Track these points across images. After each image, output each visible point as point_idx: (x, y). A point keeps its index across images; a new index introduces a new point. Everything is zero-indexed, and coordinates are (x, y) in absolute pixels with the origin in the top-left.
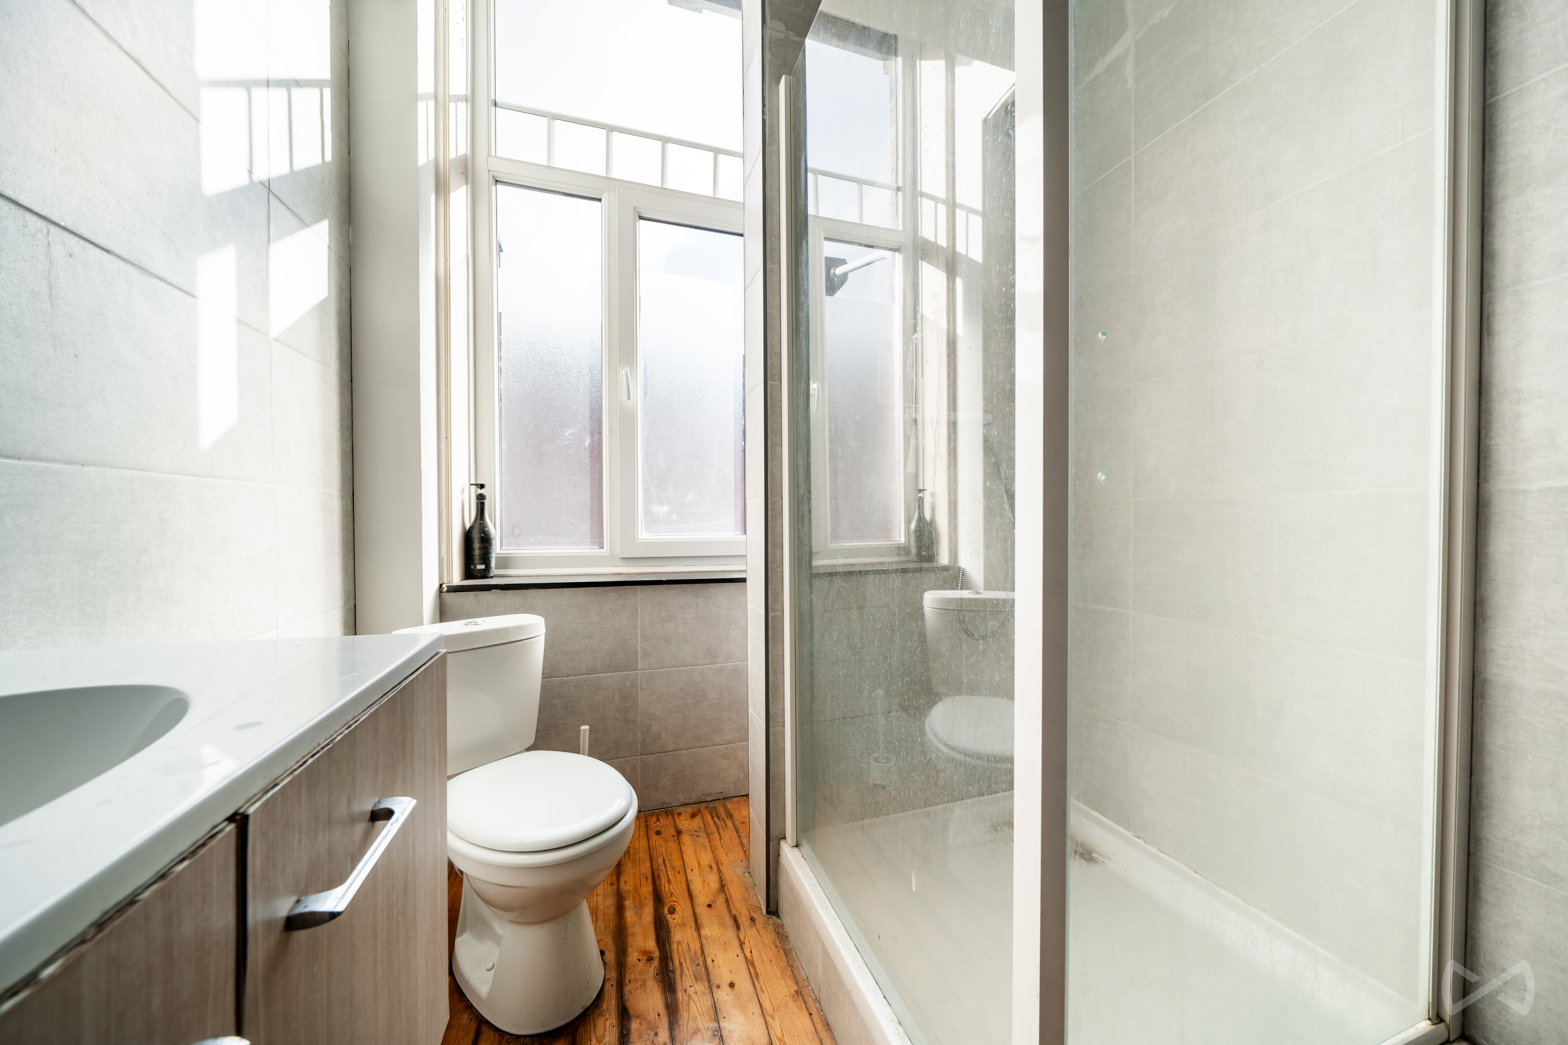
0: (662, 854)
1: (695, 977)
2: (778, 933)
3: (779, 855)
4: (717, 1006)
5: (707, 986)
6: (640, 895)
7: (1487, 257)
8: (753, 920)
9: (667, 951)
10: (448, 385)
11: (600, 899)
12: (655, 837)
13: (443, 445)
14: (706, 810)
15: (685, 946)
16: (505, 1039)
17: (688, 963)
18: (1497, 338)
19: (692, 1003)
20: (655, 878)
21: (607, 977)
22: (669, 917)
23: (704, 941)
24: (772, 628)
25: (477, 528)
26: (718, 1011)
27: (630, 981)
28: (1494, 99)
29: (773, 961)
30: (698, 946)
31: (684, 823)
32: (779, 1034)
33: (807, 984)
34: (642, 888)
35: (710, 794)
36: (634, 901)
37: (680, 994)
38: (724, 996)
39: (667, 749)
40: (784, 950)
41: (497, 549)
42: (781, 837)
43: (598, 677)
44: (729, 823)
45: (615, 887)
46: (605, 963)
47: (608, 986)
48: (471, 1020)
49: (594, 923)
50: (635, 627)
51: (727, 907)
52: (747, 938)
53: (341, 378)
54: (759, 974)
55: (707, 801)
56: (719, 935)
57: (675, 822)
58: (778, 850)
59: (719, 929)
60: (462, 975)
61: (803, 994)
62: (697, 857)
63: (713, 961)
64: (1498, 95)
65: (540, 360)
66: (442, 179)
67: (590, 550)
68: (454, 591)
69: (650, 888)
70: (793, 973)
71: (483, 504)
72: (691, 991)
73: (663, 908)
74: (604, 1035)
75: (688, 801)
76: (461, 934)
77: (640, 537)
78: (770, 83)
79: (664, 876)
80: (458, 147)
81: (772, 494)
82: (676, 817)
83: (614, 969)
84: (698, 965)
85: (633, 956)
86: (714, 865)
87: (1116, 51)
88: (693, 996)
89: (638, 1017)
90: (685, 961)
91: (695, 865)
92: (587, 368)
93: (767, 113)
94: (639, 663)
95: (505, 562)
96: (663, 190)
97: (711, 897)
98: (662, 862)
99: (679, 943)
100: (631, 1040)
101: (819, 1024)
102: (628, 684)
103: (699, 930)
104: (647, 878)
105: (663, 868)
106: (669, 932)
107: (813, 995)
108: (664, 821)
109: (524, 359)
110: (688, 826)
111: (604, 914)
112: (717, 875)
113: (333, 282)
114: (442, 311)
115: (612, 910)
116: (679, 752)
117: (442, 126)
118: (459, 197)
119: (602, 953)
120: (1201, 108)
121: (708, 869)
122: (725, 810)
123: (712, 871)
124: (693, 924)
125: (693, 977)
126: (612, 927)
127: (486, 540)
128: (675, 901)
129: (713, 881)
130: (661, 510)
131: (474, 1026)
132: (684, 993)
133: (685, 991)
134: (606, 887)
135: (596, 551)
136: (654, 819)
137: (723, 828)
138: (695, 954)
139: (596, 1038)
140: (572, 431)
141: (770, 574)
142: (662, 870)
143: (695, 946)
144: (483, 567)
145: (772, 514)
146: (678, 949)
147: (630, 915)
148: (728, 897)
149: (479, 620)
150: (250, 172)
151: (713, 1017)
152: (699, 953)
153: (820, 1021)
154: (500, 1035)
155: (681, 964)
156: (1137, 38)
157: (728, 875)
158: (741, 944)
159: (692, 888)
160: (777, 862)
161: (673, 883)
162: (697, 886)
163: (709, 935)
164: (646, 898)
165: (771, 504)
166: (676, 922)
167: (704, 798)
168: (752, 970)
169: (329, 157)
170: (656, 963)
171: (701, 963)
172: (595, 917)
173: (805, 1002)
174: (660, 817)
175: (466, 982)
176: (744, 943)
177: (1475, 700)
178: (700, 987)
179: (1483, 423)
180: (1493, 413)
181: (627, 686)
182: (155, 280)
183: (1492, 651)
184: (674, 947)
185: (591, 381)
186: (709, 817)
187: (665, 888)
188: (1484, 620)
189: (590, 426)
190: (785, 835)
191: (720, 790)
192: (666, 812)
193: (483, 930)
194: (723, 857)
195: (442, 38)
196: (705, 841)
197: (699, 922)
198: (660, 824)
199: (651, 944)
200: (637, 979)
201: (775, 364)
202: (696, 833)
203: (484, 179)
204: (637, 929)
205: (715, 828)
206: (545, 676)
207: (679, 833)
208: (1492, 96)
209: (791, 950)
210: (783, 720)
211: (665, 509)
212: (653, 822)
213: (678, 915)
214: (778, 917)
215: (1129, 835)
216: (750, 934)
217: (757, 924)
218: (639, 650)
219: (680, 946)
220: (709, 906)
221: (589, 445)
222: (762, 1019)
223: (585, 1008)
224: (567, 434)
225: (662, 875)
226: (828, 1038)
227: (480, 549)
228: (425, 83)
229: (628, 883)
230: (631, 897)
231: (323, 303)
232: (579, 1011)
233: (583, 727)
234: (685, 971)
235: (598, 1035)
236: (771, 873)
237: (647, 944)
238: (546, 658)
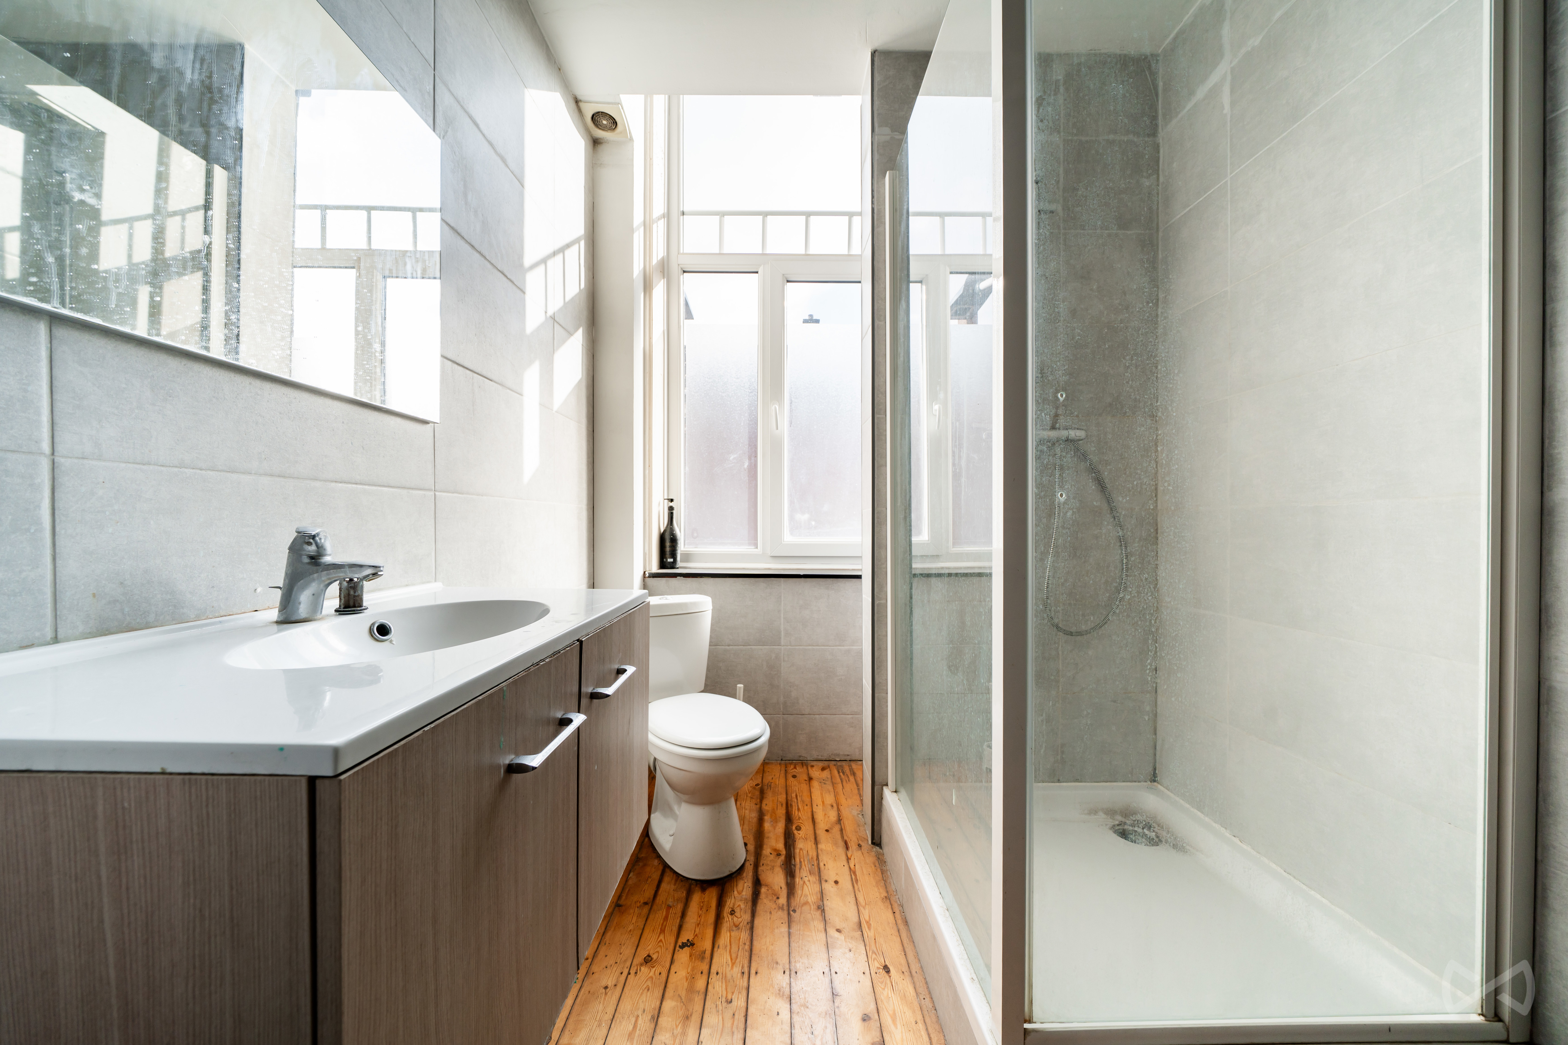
0: (796, 791)
1: (810, 872)
2: (879, 858)
3: (882, 798)
4: (824, 892)
5: (818, 879)
6: (776, 814)
7: (1549, 269)
8: (860, 846)
9: (791, 852)
10: (650, 428)
11: (747, 812)
12: (792, 779)
13: (647, 472)
14: (834, 767)
15: (805, 852)
16: (680, 878)
17: (806, 862)
18: (1559, 348)
19: (805, 886)
20: (788, 806)
21: (748, 859)
22: (795, 832)
23: (820, 852)
24: (877, 613)
25: (668, 531)
26: (824, 895)
27: (763, 864)
28: (1554, 115)
29: (871, 875)
30: (815, 854)
31: (815, 773)
32: (867, 918)
33: (895, 894)
34: (778, 810)
35: (838, 755)
36: (771, 817)
37: (797, 880)
38: (829, 887)
39: (803, 712)
40: (881, 870)
41: (681, 548)
42: (885, 784)
43: (751, 648)
44: (852, 778)
45: (758, 806)
46: (747, 851)
47: (747, 864)
48: (659, 864)
49: (742, 826)
50: (779, 611)
51: (841, 834)
52: (853, 856)
53: (588, 430)
54: (859, 881)
55: (836, 760)
56: (832, 850)
57: (808, 771)
58: (881, 795)
59: (832, 847)
60: (654, 836)
61: (891, 899)
62: (822, 798)
63: (824, 865)
64: (1558, 110)
65: (712, 402)
66: (648, 281)
67: (745, 549)
68: (653, 577)
69: (784, 812)
70: (885, 885)
71: (672, 513)
72: (806, 879)
73: (792, 826)
74: (742, 890)
75: (820, 758)
76: (654, 813)
77: (785, 540)
78: (878, 178)
79: (795, 806)
80: (659, 252)
81: (878, 505)
82: (809, 768)
83: (753, 855)
84: (813, 865)
85: (767, 851)
86: (835, 805)
87: (1214, 79)
88: (807, 883)
89: (767, 886)
90: (804, 861)
91: (820, 802)
92: (747, 406)
93: (875, 203)
94: (782, 640)
95: (687, 557)
96: (807, 257)
97: (829, 825)
98: (795, 797)
99: (801, 849)
100: (761, 897)
101: (900, 920)
102: (773, 656)
103: (817, 844)
104: (782, 805)
105: (795, 800)
106: (794, 841)
107: (898, 902)
108: (799, 769)
109: (701, 403)
110: (818, 775)
111: (749, 821)
112: (837, 812)
113: (584, 368)
114: (647, 375)
115: (755, 820)
116: (813, 716)
117: (648, 243)
118: (659, 290)
119: (746, 844)
120: (1289, 130)
121: (830, 807)
122: (850, 769)
123: (833, 809)
124: (813, 840)
125: (808, 872)
126: (754, 831)
127: (674, 540)
128: (802, 823)
129: (833, 815)
130: (803, 517)
131: (661, 867)
132: (800, 879)
133: (801, 878)
134: (752, 805)
135: (751, 550)
136: (792, 767)
137: (846, 781)
138: (812, 858)
139: (737, 891)
140: (735, 456)
141: (876, 570)
142: (794, 802)
143: (813, 853)
144: (671, 560)
145: (878, 521)
146: (800, 852)
147: (767, 825)
148: (843, 828)
149: (669, 597)
150: (546, 312)
151: (819, 897)
152: (815, 858)
153: (901, 918)
154: (677, 876)
155: (800, 862)
156: (1232, 65)
157: (845, 813)
158: (848, 859)
159: (815, 817)
160: (881, 804)
161: (802, 811)
162: (819, 816)
163: (824, 848)
164: (780, 817)
165: (877, 513)
166: (800, 836)
167: (832, 758)
168: (853, 877)
169: (583, 286)
170: (783, 857)
171: (816, 864)
172: (742, 822)
173: (891, 905)
174: (797, 766)
175: (657, 841)
176: (850, 859)
177: (1541, 707)
178: (813, 879)
179: (1547, 432)
180: (1556, 423)
181: (773, 658)
182: (508, 390)
183: (1556, 658)
184: (797, 851)
185: (749, 416)
186: (836, 772)
187: (795, 813)
188: (1549, 628)
189: (749, 452)
190: (887, 783)
191: (847, 753)
192: (802, 763)
193: (669, 811)
194: (842, 800)
195: (649, 179)
196: (830, 788)
197: (818, 839)
198: (796, 771)
199: (781, 846)
200: (768, 864)
201: (881, 401)
202: (824, 781)
203: (675, 270)
204: (771, 835)
205: (840, 780)
206: (712, 644)
207: (810, 779)
208: (1553, 111)
209: (887, 871)
210: (886, 688)
211: (806, 516)
212: (791, 768)
213: (803, 832)
214: (881, 847)
215: (1227, 834)
216: (856, 856)
217: (863, 849)
218: (782, 630)
219: (801, 851)
220: (827, 831)
221: (748, 466)
222: (856, 907)
223: (731, 872)
224: (731, 458)
225: (794, 804)
226: (905, 929)
227: (670, 547)
228: (638, 218)
229: (768, 804)
230: (769, 815)
231: (580, 382)
232: (727, 873)
233: (739, 685)
234: (803, 867)
235: (739, 890)
236: (875, 811)
237: (778, 846)
238: (713, 630)
